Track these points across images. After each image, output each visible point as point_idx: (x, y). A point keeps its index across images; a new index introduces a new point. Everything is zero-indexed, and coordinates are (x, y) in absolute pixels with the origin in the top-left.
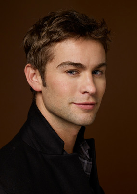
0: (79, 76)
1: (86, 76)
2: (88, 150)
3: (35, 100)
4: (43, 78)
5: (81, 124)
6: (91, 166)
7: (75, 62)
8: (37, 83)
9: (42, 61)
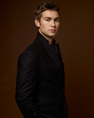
0: (50, 21)
4: (40, 23)
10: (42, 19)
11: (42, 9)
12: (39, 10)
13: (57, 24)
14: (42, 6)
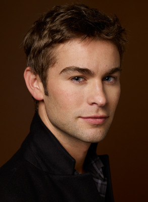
0: (86, 83)
1: (94, 84)
2: (102, 168)
3: (38, 110)
4: (45, 86)
5: (89, 141)
6: (106, 187)
7: (81, 67)
8: (38, 91)
9: (42, 66)
10: (53, 73)
11: (53, 32)
12: (41, 38)
13: (114, 92)
14: (52, 22)
